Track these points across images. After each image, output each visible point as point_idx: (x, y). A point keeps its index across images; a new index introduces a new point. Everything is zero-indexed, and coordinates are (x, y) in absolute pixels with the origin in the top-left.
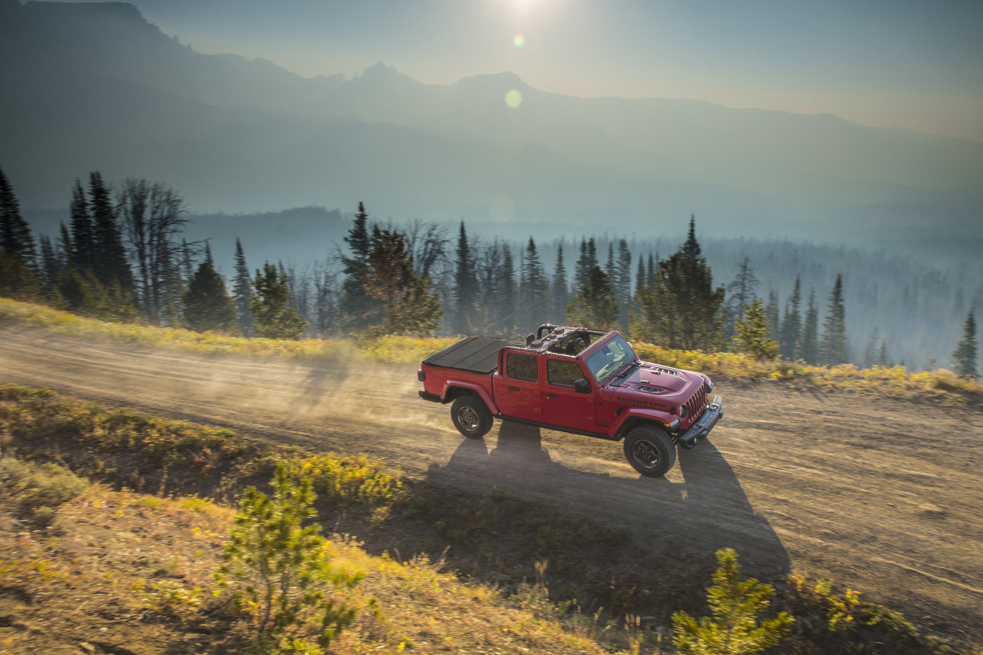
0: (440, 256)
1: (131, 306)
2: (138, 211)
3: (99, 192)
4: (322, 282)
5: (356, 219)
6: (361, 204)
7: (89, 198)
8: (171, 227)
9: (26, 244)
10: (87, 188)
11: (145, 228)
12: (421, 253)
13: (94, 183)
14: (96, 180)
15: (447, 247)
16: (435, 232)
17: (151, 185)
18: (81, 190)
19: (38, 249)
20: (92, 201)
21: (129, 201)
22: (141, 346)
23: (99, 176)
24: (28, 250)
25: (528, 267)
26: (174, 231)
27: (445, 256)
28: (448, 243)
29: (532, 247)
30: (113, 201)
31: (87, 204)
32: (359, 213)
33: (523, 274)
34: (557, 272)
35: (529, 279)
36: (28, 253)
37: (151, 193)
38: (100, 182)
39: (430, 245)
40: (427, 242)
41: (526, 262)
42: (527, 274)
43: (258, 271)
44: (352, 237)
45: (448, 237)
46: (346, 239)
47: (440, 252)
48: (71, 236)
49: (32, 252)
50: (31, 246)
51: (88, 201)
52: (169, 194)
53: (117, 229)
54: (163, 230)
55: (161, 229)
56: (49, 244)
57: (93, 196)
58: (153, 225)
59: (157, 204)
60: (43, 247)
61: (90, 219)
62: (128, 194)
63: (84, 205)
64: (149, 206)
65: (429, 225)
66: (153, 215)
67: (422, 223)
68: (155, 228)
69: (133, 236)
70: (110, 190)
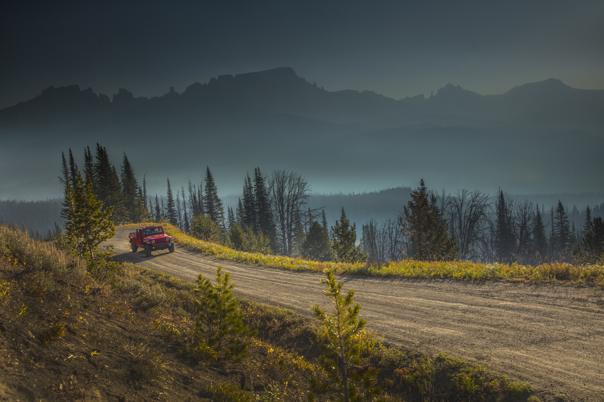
0: (482, 217)
1: (269, 247)
2: (281, 191)
3: (259, 180)
4: (394, 235)
6: (422, 180)
7: (253, 184)
8: (300, 201)
9: (219, 212)
10: (253, 178)
11: (284, 201)
12: (468, 214)
13: (256, 175)
14: (257, 172)
15: (487, 210)
16: (478, 199)
17: (289, 174)
18: (249, 179)
19: (226, 215)
20: (255, 186)
21: (275, 184)
22: (260, 266)
23: (259, 170)
24: (220, 215)
25: (558, 225)
26: (301, 203)
27: (485, 216)
28: (487, 207)
29: (561, 208)
30: (267, 185)
31: (252, 187)
32: (420, 187)
33: (553, 230)
34: (585, 229)
35: (560, 234)
36: (219, 217)
37: (288, 179)
38: (260, 174)
39: (474, 208)
40: (472, 206)
41: (556, 221)
42: (557, 231)
43: (337, 222)
45: (487, 202)
47: (482, 213)
48: (243, 207)
49: (222, 217)
50: (222, 213)
51: (253, 186)
52: (299, 180)
53: (268, 202)
54: (295, 203)
55: (294, 202)
56: (232, 212)
57: (255, 183)
58: (289, 200)
59: (292, 186)
60: (229, 215)
61: (253, 196)
62: (275, 180)
63: (250, 188)
64: (287, 187)
65: (473, 194)
66: (289, 193)
67: (467, 193)
68: (290, 201)
69: (278, 207)
70: (265, 178)
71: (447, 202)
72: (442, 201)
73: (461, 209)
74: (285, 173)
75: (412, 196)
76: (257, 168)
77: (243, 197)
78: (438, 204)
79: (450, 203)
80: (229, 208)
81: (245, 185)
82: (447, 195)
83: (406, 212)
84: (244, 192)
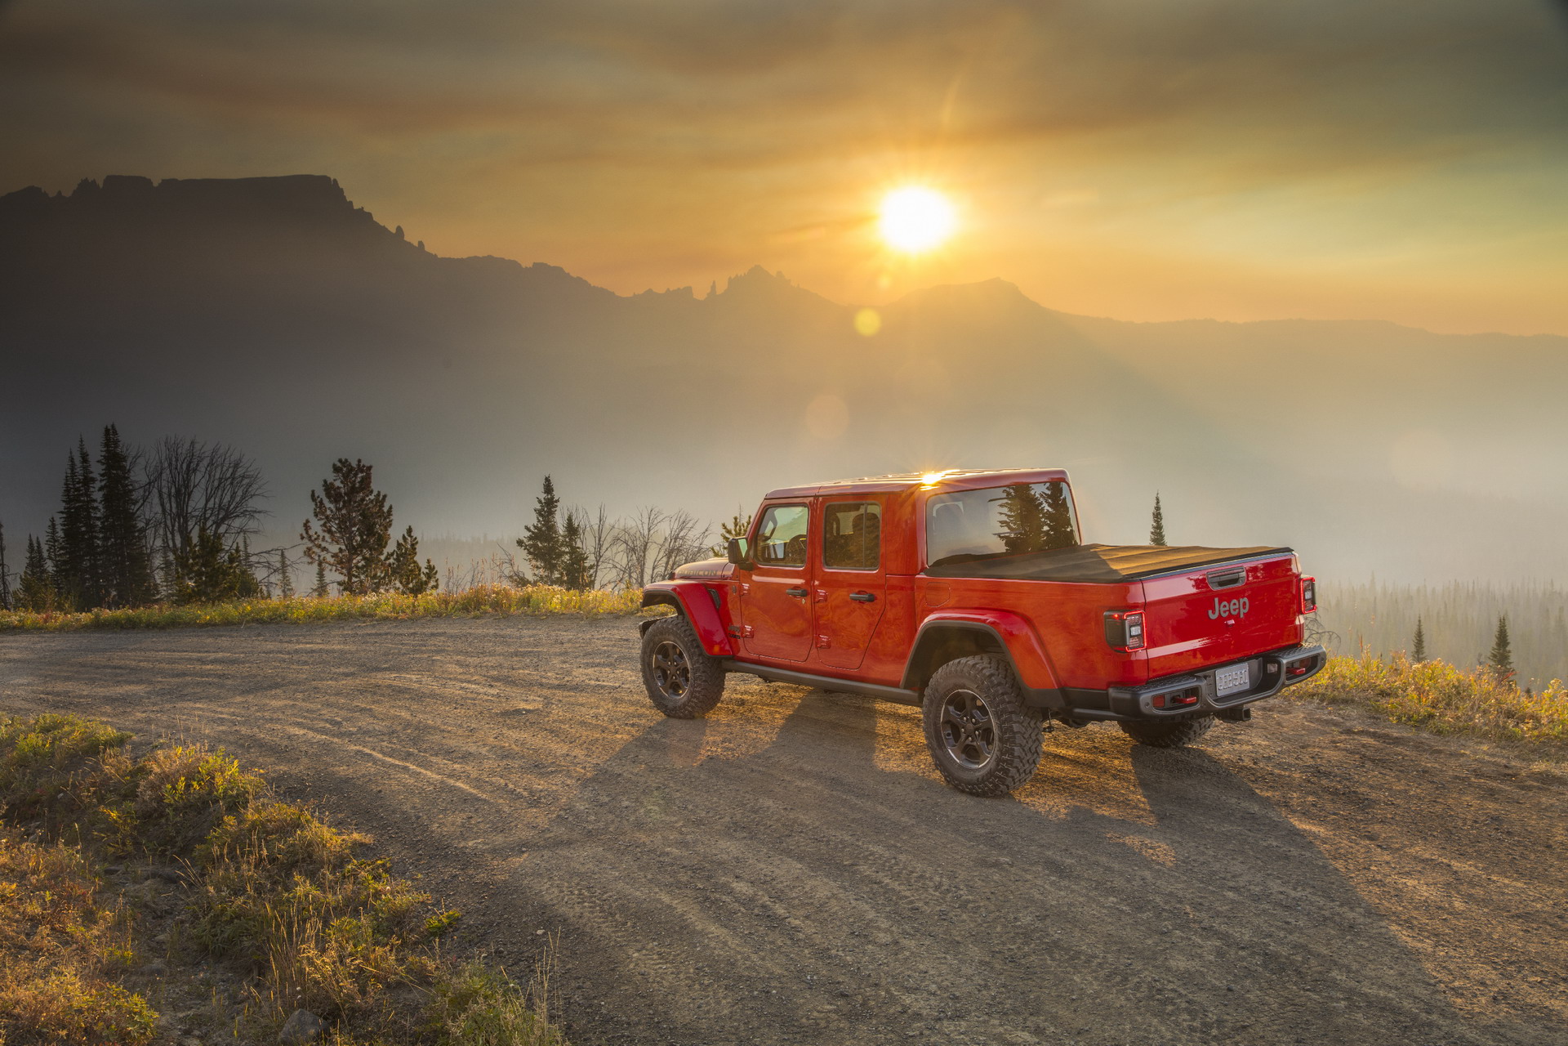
2: (182, 493)
3: (115, 460)
5: (538, 506)
6: (547, 480)
7: (97, 470)
8: (237, 523)
10: (96, 452)
11: (191, 524)
13: (107, 445)
14: (110, 436)
17: (207, 450)
18: (85, 458)
20: (102, 475)
21: (166, 475)
23: (115, 433)
26: (239, 530)
30: (139, 476)
31: (93, 480)
32: (543, 496)
37: (206, 462)
38: (116, 443)
44: (530, 538)
46: (520, 543)
48: (60, 534)
51: (95, 475)
52: (236, 466)
53: (141, 525)
54: (222, 530)
55: (218, 527)
56: (40, 551)
57: (104, 467)
58: (206, 519)
59: (216, 483)
60: (31, 558)
61: (95, 505)
62: (166, 465)
63: (88, 481)
64: (203, 485)
65: (673, 520)
66: (207, 501)
67: (659, 519)
68: (209, 523)
69: (170, 536)
70: (136, 457)
71: (609, 539)
72: (597, 535)
73: (645, 556)
74: (198, 447)
75: (336, 469)
76: (110, 427)
77: (64, 504)
78: (587, 544)
79: (617, 539)
80: (31, 540)
81: (69, 471)
82: (610, 521)
83: (320, 510)
84: (67, 491)
